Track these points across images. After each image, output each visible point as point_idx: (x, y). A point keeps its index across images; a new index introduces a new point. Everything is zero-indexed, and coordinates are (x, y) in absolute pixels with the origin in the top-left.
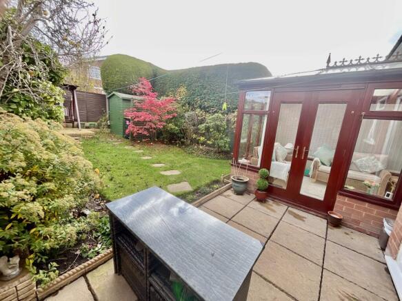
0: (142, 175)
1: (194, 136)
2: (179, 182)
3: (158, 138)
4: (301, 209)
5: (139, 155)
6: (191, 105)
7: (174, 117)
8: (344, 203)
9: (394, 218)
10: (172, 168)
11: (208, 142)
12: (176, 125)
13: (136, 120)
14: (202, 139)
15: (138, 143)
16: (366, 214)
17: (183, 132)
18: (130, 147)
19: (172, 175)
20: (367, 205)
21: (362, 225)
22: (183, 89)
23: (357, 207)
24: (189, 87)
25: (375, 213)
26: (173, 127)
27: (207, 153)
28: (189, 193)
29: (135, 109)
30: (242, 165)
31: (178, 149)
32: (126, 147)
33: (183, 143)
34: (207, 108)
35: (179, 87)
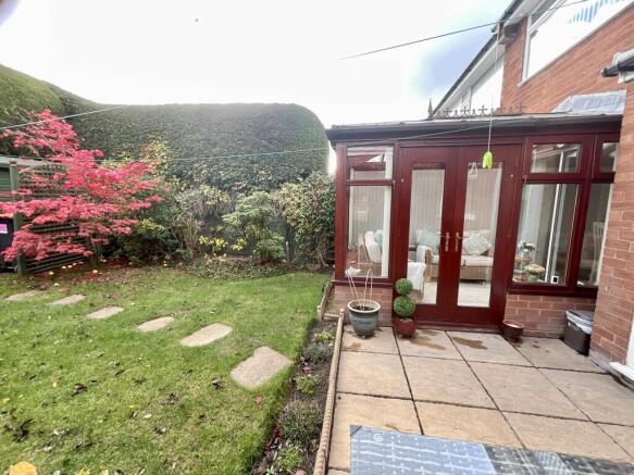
0: (135, 371)
1: (203, 240)
2: (250, 355)
3: (106, 255)
4: (464, 329)
5: (78, 311)
6: (183, 176)
7: (154, 203)
8: (516, 304)
9: (592, 309)
10: (199, 324)
11: (235, 247)
12: (158, 222)
13: (39, 220)
14: (219, 242)
15: (53, 279)
16: (542, 312)
17: (178, 234)
18: (30, 294)
19: (217, 342)
20: (541, 298)
21: (539, 328)
22: (159, 147)
23: (532, 305)
24: (173, 141)
25: (551, 306)
26: (153, 226)
27: (241, 268)
28: (292, 372)
29: (29, 192)
30: (355, 279)
31: (173, 273)
32: (16, 297)
33: (176, 258)
34: (225, 182)
35: (147, 141)
